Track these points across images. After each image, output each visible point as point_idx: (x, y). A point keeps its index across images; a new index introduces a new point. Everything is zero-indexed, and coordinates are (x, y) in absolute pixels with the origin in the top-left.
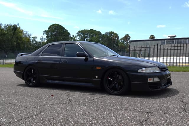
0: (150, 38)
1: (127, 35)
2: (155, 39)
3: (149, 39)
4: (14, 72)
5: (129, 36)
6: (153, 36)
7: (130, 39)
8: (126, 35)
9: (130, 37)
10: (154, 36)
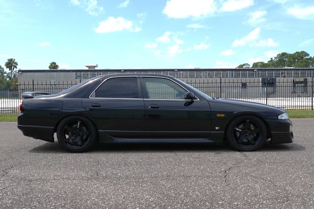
0: (50, 67)
1: (12, 59)
2: (59, 69)
3: (48, 69)
4: (19, 127)
5: (15, 61)
6: (54, 63)
7: (16, 68)
8: (8, 60)
9: (17, 64)
10: (57, 64)
